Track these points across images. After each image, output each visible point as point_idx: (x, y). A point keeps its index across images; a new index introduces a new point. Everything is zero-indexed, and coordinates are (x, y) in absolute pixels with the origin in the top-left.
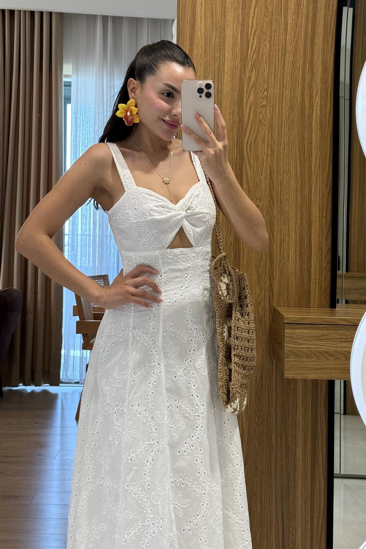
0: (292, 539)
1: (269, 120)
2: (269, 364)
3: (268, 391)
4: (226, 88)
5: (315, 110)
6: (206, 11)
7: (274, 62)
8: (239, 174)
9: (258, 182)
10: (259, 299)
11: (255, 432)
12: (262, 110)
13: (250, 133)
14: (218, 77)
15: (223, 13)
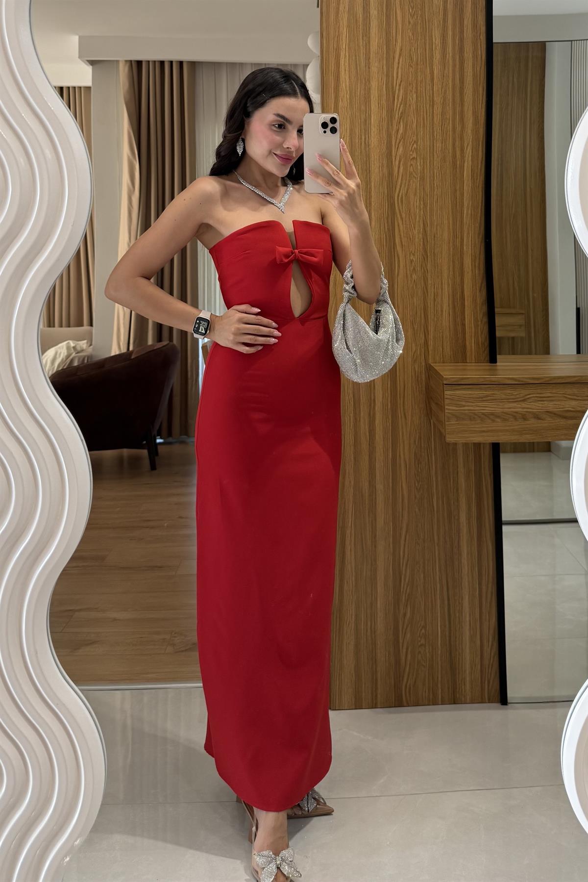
0: (458, 607)
1: (420, 172)
2: (427, 425)
3: (427, 452)
4: (374, 141)
5: (467, 160)
6: (350, 64)
7: (422, 113)
8: (391, 228)
9: (411, 237)
10: (415, 357)
11: (415, 497)
12: (412, 162)
13: (401, 187)
14: (365, 130)
15: (367, 65)
